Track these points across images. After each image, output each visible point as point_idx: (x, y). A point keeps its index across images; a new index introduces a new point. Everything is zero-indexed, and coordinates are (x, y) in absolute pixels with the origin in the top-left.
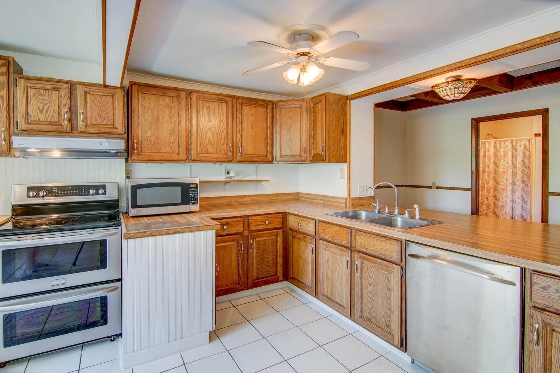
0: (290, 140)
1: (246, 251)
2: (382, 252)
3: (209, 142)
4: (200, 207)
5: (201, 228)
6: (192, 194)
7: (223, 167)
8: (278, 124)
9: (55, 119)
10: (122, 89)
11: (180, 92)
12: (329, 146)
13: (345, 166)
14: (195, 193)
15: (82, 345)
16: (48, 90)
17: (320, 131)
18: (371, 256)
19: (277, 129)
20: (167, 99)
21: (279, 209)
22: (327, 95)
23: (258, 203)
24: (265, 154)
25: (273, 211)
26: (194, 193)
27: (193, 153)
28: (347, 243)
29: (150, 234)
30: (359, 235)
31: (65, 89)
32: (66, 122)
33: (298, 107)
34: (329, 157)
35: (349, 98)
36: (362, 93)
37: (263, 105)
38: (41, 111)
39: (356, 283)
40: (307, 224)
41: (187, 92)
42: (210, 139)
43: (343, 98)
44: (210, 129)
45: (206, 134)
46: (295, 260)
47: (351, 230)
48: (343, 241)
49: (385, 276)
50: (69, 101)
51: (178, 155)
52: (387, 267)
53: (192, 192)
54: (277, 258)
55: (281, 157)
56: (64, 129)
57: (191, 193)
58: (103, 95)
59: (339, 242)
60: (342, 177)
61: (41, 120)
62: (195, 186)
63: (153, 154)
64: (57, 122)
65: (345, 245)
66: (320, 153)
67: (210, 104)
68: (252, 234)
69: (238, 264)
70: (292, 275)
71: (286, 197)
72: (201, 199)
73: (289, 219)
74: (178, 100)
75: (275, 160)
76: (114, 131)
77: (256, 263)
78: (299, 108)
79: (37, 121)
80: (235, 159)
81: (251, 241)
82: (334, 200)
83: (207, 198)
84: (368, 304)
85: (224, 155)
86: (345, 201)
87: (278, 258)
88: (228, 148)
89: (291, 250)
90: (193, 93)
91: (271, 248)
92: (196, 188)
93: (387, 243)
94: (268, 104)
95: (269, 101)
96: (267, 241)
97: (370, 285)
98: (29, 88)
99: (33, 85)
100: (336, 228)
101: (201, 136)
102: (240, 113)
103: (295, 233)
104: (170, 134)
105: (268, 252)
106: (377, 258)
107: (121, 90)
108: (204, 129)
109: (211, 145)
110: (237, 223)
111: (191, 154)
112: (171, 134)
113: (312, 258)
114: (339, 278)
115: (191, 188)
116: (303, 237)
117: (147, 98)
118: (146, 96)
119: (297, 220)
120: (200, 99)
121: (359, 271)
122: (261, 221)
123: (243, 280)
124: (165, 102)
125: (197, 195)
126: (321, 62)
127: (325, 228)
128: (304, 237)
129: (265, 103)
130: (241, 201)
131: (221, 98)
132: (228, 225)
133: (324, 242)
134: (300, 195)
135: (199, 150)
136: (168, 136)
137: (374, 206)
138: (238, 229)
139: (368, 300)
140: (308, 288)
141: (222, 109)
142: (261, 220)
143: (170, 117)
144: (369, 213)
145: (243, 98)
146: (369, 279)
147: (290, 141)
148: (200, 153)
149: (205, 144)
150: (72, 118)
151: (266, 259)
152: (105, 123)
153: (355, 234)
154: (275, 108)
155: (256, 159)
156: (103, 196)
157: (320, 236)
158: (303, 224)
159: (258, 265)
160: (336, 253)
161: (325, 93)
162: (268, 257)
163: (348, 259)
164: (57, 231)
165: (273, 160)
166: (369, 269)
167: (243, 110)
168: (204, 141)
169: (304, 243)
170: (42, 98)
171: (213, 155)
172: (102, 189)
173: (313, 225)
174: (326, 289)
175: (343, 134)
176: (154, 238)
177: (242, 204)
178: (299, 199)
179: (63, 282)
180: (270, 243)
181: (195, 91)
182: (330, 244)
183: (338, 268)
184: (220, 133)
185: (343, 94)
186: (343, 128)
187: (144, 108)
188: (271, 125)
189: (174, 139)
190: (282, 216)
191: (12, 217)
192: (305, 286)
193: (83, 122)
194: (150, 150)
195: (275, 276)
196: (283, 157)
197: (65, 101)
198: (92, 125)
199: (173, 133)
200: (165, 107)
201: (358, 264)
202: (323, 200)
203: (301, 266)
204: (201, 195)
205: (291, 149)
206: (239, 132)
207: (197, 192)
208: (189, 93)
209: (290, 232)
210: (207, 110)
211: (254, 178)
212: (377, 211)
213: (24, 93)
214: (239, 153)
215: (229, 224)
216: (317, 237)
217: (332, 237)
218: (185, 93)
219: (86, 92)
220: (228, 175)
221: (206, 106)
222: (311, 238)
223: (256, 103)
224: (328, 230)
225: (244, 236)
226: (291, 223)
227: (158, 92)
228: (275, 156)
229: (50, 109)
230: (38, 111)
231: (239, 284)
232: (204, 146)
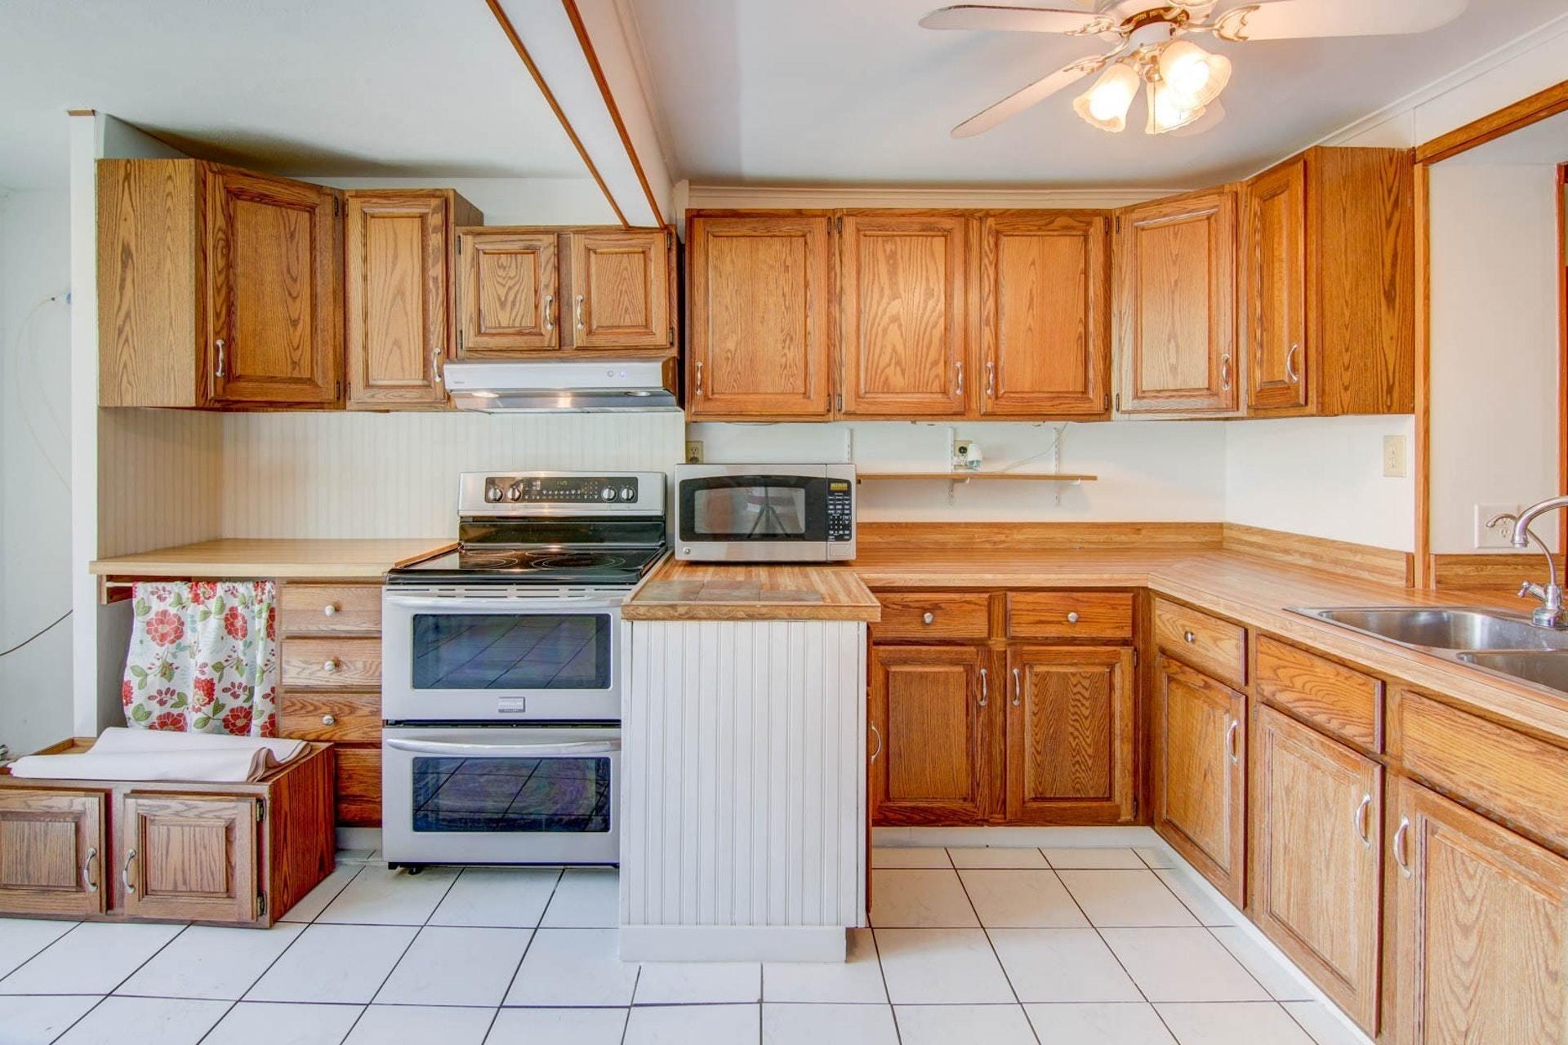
0: (1172, 336)
1: (999, 702)
2: (1521, 801)
3: (891, 360)
4: (858, 550)
5: (823, 613)
6: (835, 509)
7: (946, 432)
8: (1127, 282)
9: (529, 322)
10: (666, 232)
11: (812, 220)
12: (1321, 352)
13: (1405, 426)
14: (843, 509)
15: (562, 867)
16: (516, 254)
17: (1285, 295)
18: (1472, 808)
19: (1123, 303)
20: (777, 245)
21: (1116, 576)
22: (1311, 159)
23: (1065, 550)
24: (1080, 388)
25: (1094, 581)
26: (840, 507)
27: (847, 393)
28: (1365, 735)
29: (687, 613)
30: (1417, 712)
31: (547, 247)
32: (549, 327)
33: (1201, 220)
34: (1322, 392)
35: (1419, 157)
36: (1478, 125)
37: (1073, 228)
38: (503, 305)
39: (1401, 906)
40: (1215, 640)
41: (830, 218)
42: (894, 350)
43: (1391, 159)
44: (895, 319)
45: (883, 336)
46: (1175, 760)
47: (1384, 684)
48: (1352, 723)
49: (1537, 910)
50: (554, 276)
51: (805, 400)
52: (1548, 872)
53: (835, 505)
54: (1111, 744)
55: (1136, 397)
56: (546, 344)
57: (831, 507)
58: (622, 253)
59: (1334, 725)
60: (1392, 470)
61: (502, 325)
62: (845, 485)
63: (740, 396)
64: (533, 328)
65: (1359, 740)
66: (1287, 380)
67: (896, 244)
68: (1018, 647)
69: (970, 738)
70: (1164, 811)
71: (1171, 537)
72: (860, 526)
73: (1158, 612)
74: (806, 243)
75: (1118, 410)
76: (645, 341)
77: (1032, 745)
78: (1206, 222)
79: (495, 328)
80: (974, 406)
81: (1015, 671)
82: (1358, 558)
83: (899, 525)
84: (1456, 1010)
85: (940, 396)
86: (1402, 565)
87: (1117, 743)
88: (951, 374)
89: (1165, 724)
90: (846, 219)
91: (1087, 704)
92: (848, 492)
93: (1549, 767)
94: (1090, 224)
95: (1096, 213)
96: (1074, 680)
97: (1466, 930)
98: (481, 253)
99: (488, 247)
100: (1321, 666)
101: (870, 342)
102: (991, 263)
103: (1175, 667)
104: (784, 341)
105: (1077, 717)
106: (1502, 823)
107: (662, 235)
108: (878, 319)
109: (898, 368)
110: (967, 607)
111: (840, 395)
112: (788, 342)
113: (1233, 768)
114: (1332, 866)
115: (832, 493)
116: (1202, 684)
117: (726, 249)
118: (725, 244)
119: (1181, 622)
120: (868, 233)
121: (1416, 859)
122: (1047, 611)
123: (986, 791)
124: (772, 252)
125: (850, 514)
126: (1229, 32)
127: (1281, 663)
128: (1207, 686)
129: (1078, 222)
130: (1004, 542)
131: (929, 224)
132: (938, 612)
133: (1275, 714)
134: (1227, 532)
135: (862, 386)
136: (780, 346)
137: (1534, 595)
138: (970, 627)
139: (1452, 992)
140: (1219, 872)
141: (933, 254)
142: (1050, 607)
143: (784, 295)
144: (1508, 624)
145: (1003, 214)
146: (1459, 904)
147: (1169, 341)
148: (866, 393)
149: (882, 365)
150: (562, 316)
151: (1071, 739)
152: (628, 322)
153: (1401, 705)
154: (1118, 232)
155: (1046, 407)
156: (632, 506)
157: (1263, 690)
158: (1203, 636)
159: (1039, 753)
160: (1322, 767)
161: (1303, 153)
162: (1076, 733)
163: (1367, 798)
164: (512, 584)
165: (1108, 408)
166: (1458, 862)
167: (1001, 253)
168: (876, 356)
169: (1206, 707)
170: (504, 275)
171: (905, 395)
172: (629, 489)
173: (1237, 647)
174: (1283, 897)
175: (1390, 299)
176: (694, 624)
177: (1008, 549)
178: (1225, 545)
179: (519, 704)
180: (1083, 687)
181: (852, 213)
182: (1299, 726)
183: (1328, 827)
184: (925, 329)
185: (1392, 147)
186: (1393, 277)
187: (721, 276)
188: (1101, 292)
189: (794, 354)
190: (1130, 602)
191: (459, 544)
192: (1209, 862)
193: (582, 324)
194: (733, 387)
195: (1106, 804)
196: (1144, 398)
197: (547, 277)
198: (600, 330)
199: (791, 339)
200: (772, 267)
201: (1411, 832)
202: (1315, 557)
203: (1195, 787)
204: (861, 514)
205: (1176, 369)
206: (988, 324)
207: (850, 504)
208: (834, 221)
209: (1159, 660)
210: (888, 262)
211: (1051, 469)
212: (1546, 617)
213: (473, 266)
214: (987, 389)
215: (940, 608)
216: (1251, 690)
217: (1305, 700)
218: (824, 221)
219: (588, 250)
220: (961, 459)
221: (885, 251)
222: (1229, 690)
223: (1047, 224)
224: (1292, 672)
225: (990, 651)
226: (1163, 628)
227: (755, 229)
228: (1118, 395)
229: (519, 296)
230: (498, 304)
231: (973, 800)
232: (879, 371)
